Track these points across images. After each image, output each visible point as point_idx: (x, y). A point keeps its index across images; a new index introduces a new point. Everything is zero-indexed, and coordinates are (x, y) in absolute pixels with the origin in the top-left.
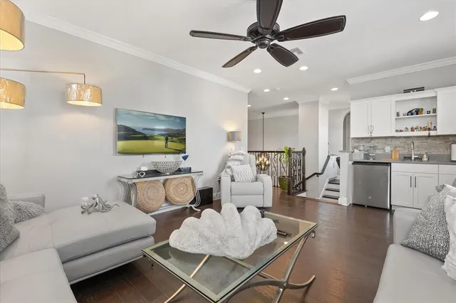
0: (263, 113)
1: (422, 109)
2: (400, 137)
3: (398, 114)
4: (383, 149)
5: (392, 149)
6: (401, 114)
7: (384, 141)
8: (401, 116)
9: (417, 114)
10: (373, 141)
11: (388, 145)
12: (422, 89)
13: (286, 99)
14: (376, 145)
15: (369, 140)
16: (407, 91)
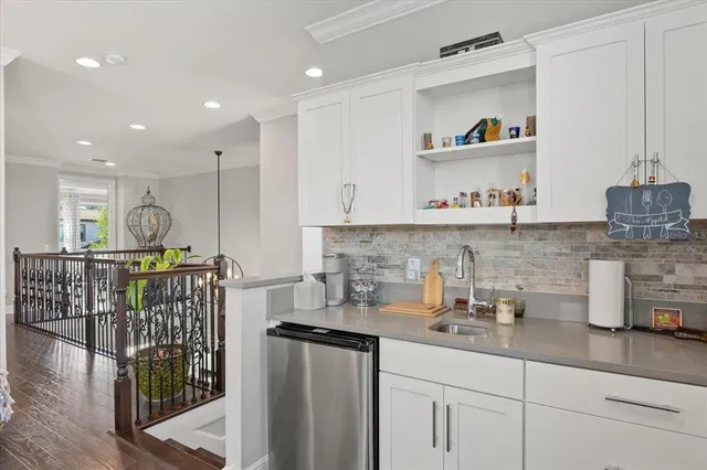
0: (218, 153)
1: (496, 122)
2: (446, 228)
3: (427, 141)
4: (403, 267)
5: (425, 269)
6: (437, 141)
7: (403, 238)
8: (438, 149)
9: (482, 140)
10: (377, 240)
11: (416, 254)
12: (494, 39)
13: (212, 105)
14: (386, 251)
15: (366, 236)
16: (447, 51)
